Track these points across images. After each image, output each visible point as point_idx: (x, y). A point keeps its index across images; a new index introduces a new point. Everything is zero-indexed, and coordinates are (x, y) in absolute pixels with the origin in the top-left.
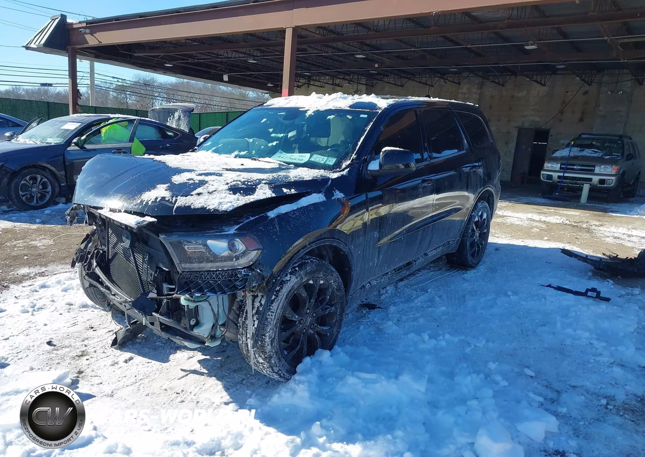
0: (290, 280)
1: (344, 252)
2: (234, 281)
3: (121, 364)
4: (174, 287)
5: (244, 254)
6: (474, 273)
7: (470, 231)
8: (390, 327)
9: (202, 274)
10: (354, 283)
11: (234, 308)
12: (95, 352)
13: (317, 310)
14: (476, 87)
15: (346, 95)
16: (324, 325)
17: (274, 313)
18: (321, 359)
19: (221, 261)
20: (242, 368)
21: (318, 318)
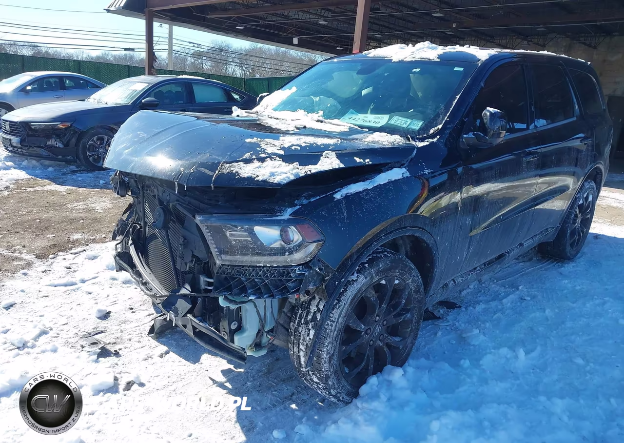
0: (357, 280)
1: (428, 245)
2: (285, 281)
3: (156, 359)
4: (212, 280)
5: (299, 247)
6: (573, 266)
7: (573, 217)
8: (477, 337)
9: (247, 270)
10: (435, 281)
11: (285, 310)
12: (130, 340)
13: (389, 317)
14: (562, 50)
15: (434, 45)
16: (396, 336)
17: (334, 322)
18: (392, 378)
19: (270, 255)
20: (293, 377)
21: (388, 327)
